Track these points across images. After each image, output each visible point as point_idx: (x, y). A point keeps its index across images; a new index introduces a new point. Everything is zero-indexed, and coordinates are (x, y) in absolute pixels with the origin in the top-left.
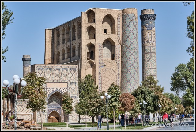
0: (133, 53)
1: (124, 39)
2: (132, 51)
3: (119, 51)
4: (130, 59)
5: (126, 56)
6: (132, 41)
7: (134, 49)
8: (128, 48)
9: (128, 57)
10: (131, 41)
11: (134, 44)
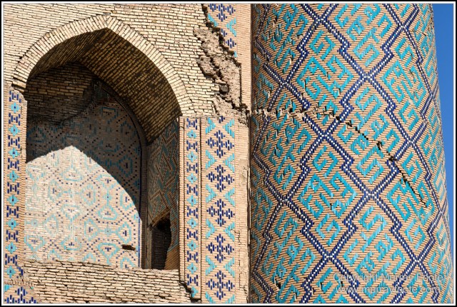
0: (385, 183)
1: (275, 49)
2: (371, 166)
3: (220, 178)
4: (352, 255)
5: (304, 217)
6: (367, 65)
7: (392, 144)
8: (325, 136)
9: (327, 234)
10: (351, 60)
11: (392, 90)
